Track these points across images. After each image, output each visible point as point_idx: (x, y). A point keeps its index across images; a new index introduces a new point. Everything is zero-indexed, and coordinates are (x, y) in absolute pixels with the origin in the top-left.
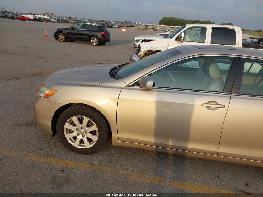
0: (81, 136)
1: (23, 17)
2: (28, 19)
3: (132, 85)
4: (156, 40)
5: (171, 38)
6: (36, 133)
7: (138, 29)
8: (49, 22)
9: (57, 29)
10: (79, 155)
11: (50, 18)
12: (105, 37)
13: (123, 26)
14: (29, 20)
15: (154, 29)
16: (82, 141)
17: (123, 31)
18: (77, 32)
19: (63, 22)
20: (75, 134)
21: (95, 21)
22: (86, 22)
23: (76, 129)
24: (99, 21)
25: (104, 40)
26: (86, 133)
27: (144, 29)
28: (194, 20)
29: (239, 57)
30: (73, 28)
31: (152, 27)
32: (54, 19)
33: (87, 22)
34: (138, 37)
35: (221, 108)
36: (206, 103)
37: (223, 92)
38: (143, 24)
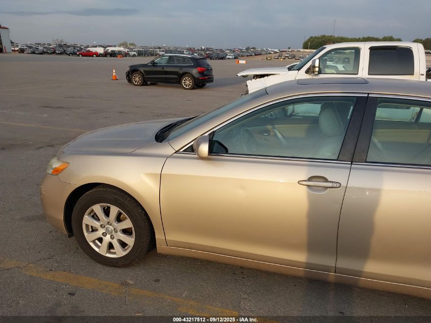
0: (108, 236)
1: (89, 51)
2: (95, 54)
3: (184, 151)
4: (273, 74)
5: (299, 70)
6: (50, 232)
7: (267, 59)
8: (126, 56)
9: (131, 66)
10: (108, 268)
11: (128, 50)
12: (204, 75)
13: (242, 56)
14: (98, 55)
15: (294, 57)
16: (111, 246)
17: (241, 64)
18: (160, 69)
19: (148, 56)
20: (99, 234)
21: (198, 50)
22: (183, 53)
23: (101, 226)
24: (204, 50)
25: (202, 80)
26: (116, 232)
27: (278, 58)
28: (363, 38)
29: (366, 95)
30: (154, 64)
31: (291, 53)
32: (135, 51)
33: (185, 52)
34: (245, 71)
35: (332, 188)
36: (306, 179)
37: (337, 160)
38: (275, 50)
